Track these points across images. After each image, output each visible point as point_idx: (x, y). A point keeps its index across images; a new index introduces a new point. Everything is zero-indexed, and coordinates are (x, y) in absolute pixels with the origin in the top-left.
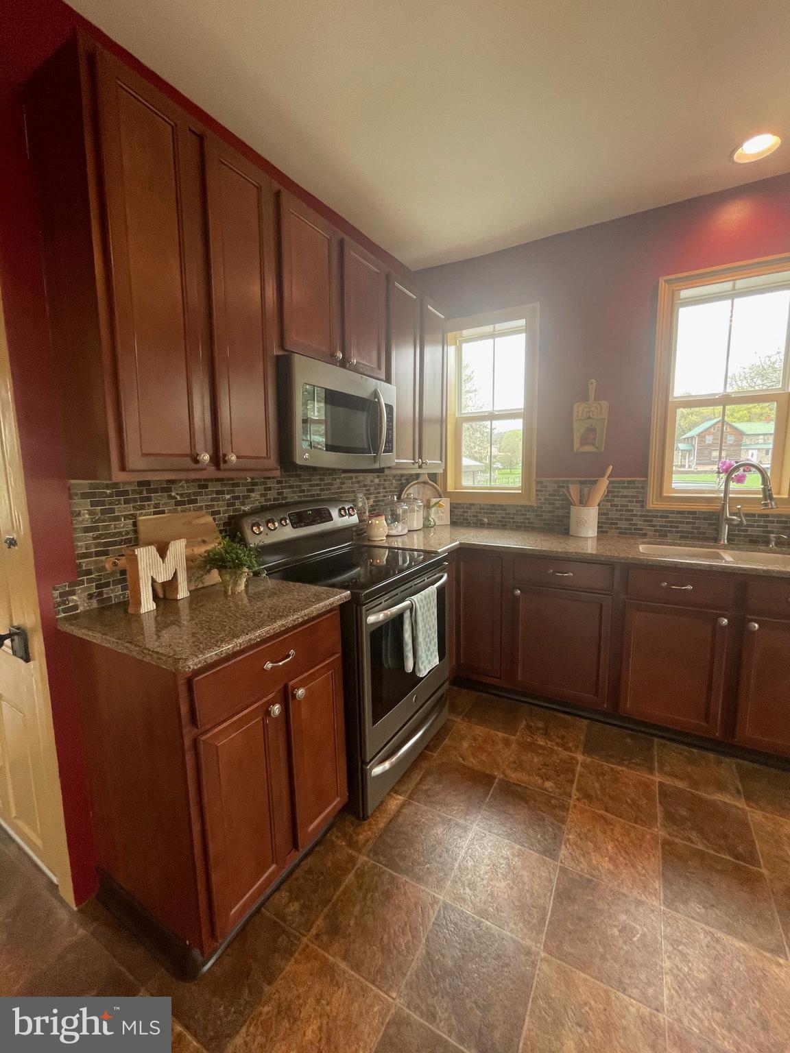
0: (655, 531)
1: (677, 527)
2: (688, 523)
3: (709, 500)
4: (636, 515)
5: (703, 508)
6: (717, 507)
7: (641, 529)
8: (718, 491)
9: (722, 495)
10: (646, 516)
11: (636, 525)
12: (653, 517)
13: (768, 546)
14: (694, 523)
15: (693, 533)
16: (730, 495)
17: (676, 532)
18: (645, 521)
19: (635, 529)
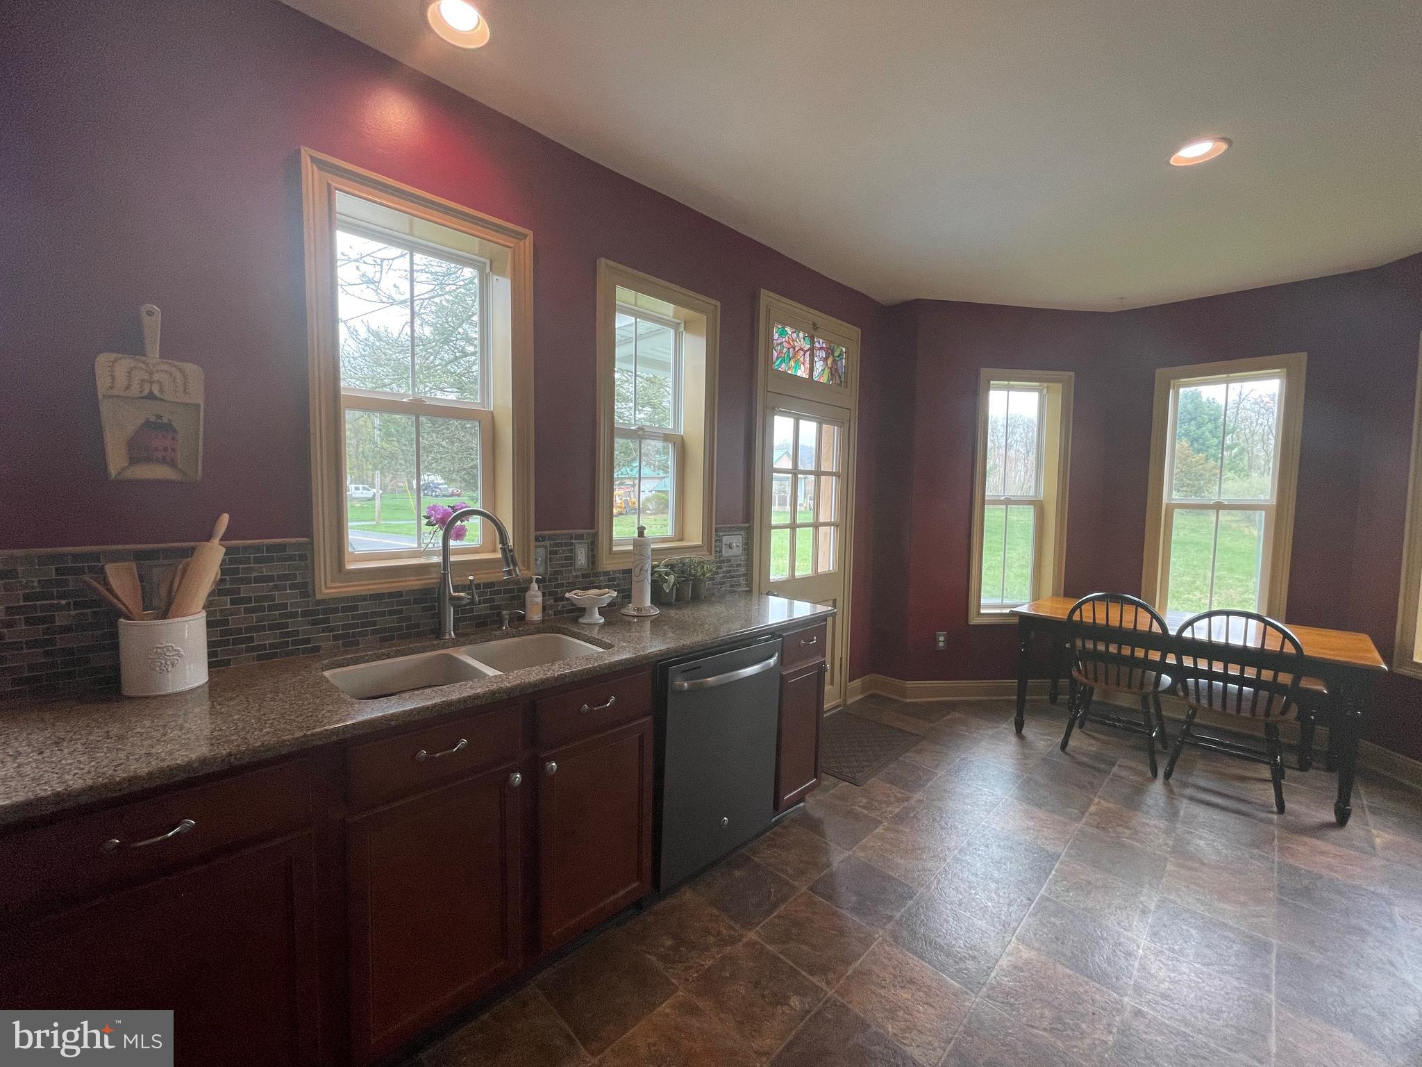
0: (336, 638)
2: (391, 613)
4: (294, 615)
5: (413, 583)
6: (432, 579)
7: (306, 641)
8: (435, 554)
9: (440, 560)
10: (315, 613)
11: (297, 633)
12: (325, 611)
13: (500, 628)
14: (401, 611)
15: (400, 628)
16: (452, 559)
17: (374, 632)
18: (314, 623)
19: (294, 643)
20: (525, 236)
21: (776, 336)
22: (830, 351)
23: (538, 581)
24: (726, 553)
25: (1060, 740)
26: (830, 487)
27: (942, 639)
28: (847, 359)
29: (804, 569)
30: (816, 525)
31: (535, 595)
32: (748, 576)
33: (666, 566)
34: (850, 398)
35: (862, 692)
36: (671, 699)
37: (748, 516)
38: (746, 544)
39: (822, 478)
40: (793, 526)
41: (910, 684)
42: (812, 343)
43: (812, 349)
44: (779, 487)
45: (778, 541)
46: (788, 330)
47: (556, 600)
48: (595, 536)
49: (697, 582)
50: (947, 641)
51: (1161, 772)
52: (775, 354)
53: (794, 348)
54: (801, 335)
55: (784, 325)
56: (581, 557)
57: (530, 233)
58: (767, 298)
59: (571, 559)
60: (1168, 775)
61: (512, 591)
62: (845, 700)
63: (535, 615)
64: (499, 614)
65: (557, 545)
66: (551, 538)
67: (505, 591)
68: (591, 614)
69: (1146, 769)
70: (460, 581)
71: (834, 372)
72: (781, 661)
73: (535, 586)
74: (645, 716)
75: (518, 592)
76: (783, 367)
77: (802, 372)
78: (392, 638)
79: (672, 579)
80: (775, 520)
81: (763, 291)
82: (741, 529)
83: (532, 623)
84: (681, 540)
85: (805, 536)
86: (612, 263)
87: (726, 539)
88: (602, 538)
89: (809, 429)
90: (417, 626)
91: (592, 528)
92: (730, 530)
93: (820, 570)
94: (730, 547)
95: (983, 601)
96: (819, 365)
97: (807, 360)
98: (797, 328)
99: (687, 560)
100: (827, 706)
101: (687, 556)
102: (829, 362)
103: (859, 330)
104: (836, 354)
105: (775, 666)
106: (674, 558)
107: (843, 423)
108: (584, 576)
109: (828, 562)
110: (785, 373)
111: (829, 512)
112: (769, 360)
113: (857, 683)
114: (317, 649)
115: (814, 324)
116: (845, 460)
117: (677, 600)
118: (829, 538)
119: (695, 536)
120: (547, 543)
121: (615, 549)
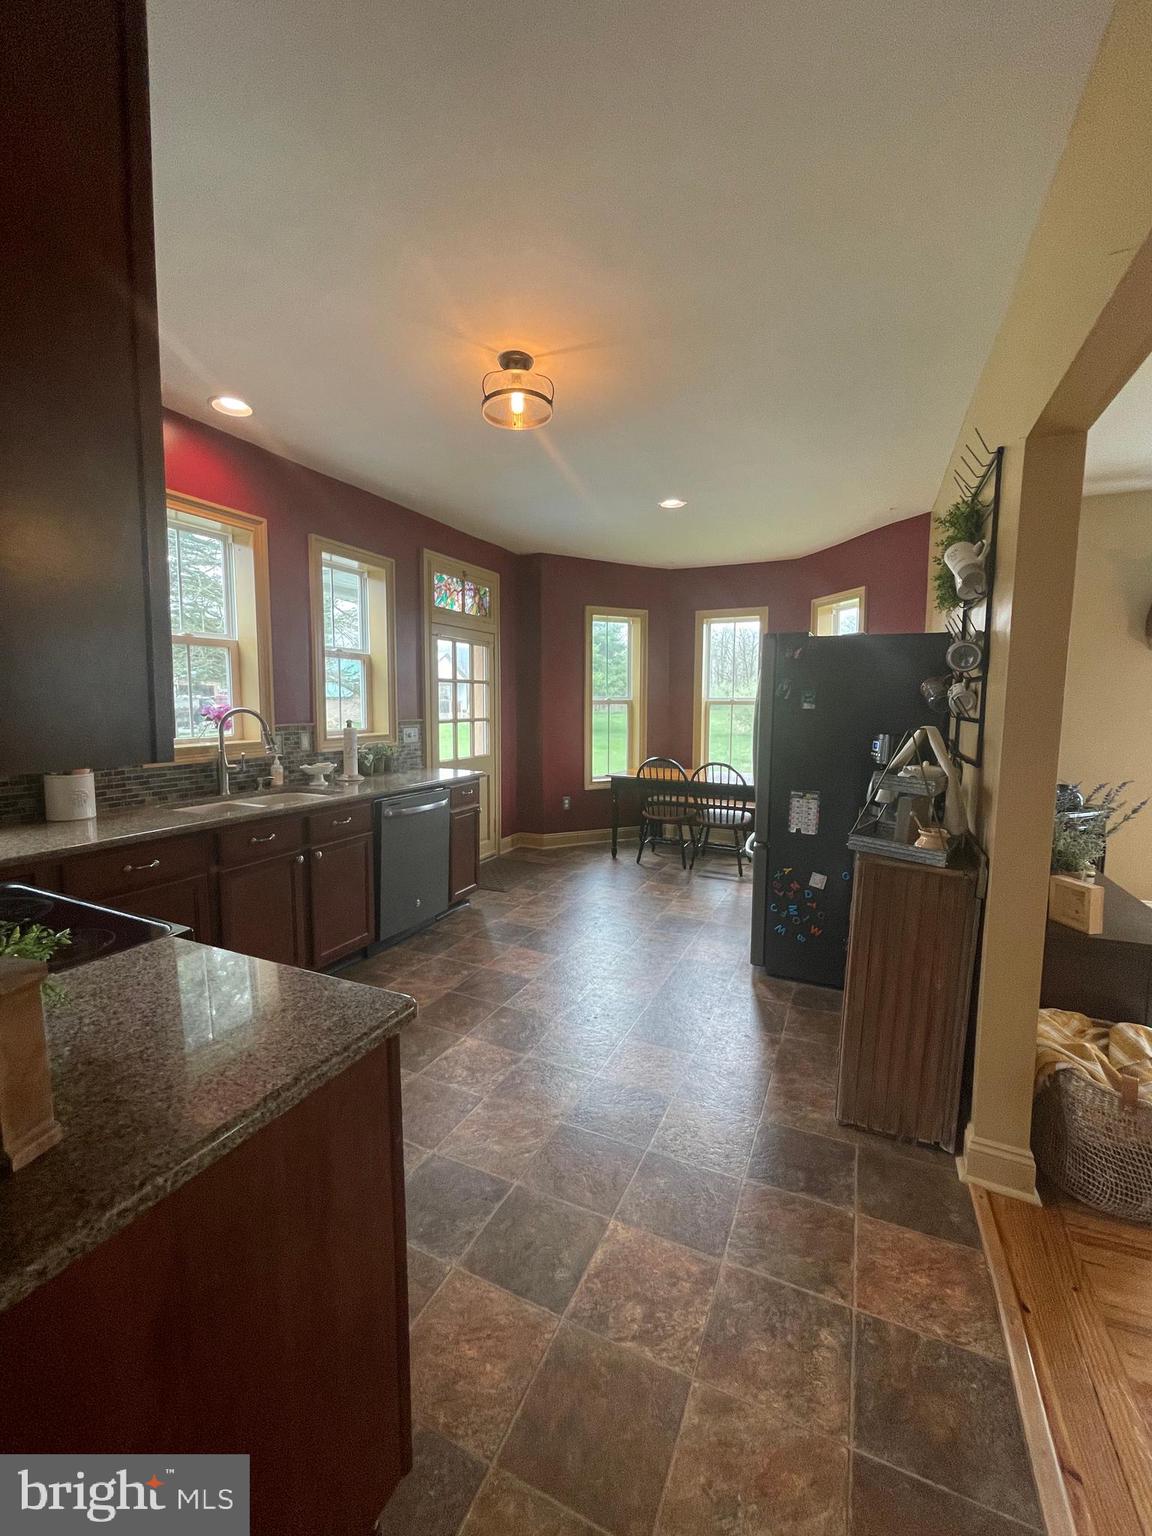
0: (154, 794)
1: (176, 785)
2: (186, 779)
3: (205, 750)
4: (129, 778)
5: (201, 759)
6: (211, 756)
7: (136, 796)
8: (214, 740)
9: (218, 743)
10: (142, 777)
11: (130, 790)
12: (149, 777)
13: (256, 789)
14: (191, 778)
15: (191, 789)
16: (226, 743)
17: (176, 791)
18: (141, 784)
19: (130, 797)
20: (261, 523)
21: (436, 582)
22: (477, 591)
23: (280, 758)
24: (406, 740)
25: (636, 859)
26: (481, 691)
27: (567, 801)
28: (490, 596)
29: (464, 753)
30: (472, 721)
31: (278, 768)
32: (424, 758)
33: (365, 748)
34: (494, 626)
35: (512, 846)
36: (383, 821)
37: (421, 714)
38: (421, 734)
39: (475, 685)
40: (455, 721)
41: (546, 836)
42: (463, 586)
43: (463, 590)
44: (444, 692)
45: (445, 731)
46: (445, 577)
47: (290, 772)
48: (314, 727)
49: (388, 760)
50: (570, 803)
51: (688, 867)
52: (436, 595)
53: (449, 589)
54: (455, 580)
55: (442, 573)
56: (305, 742)
57: (265, 520)
58: (428, 554)
59: (298, 743)
60: (691, 868)
61: (260, 765)
62: (499, 851)
63: (279, 781)
64: (255, 781)
65: (290, 734)
66: (286, 728)
67: (257, 766)
68: (319, 779)
69: (681, 866)
70: (232, 758)
71: (480, 606)
72: (451, 805)
73: (277, 761)
74: (369, 831)
75: (265, 767)
76: (442, 605)
77: (457, 608)
78: (186, 796)
79: (371, 757)
80: (442, 716)
81: (426, 550)
82: (416, 723)
83: (276, 786)
84: (372, 732)
85: (464, 728)
86: (319, 537)
87: (407, 731)
88: (319, 730)
89: (463, 647)
90: (202, 788)
91: (312, 721)
92: (410, 724)
93: (476, 754)
94: (409, 736)
95: (594, 775)
96: (469, 601)
97: (460, 598)
98: (451, 575)
99: (380, 745)
100: (482, 856)
101: (380, 744)
102: (477, 599)
103: (498, 575)
104: (482, 593)
105: (444, 806)
106: (370, 743)
107: (489, 643)
108: (308, 756)
109: (482, 748)
110: (444, 608)
111: (481, 712)
112: (431, 600)
113: (508, 839)
114: (143, 801)
115: (464, 572)
116: (492, 670)
117: (374, 772)
118: (481, 729)
119: (383, 728)
120: (283, 732)
121: (328, 737)
